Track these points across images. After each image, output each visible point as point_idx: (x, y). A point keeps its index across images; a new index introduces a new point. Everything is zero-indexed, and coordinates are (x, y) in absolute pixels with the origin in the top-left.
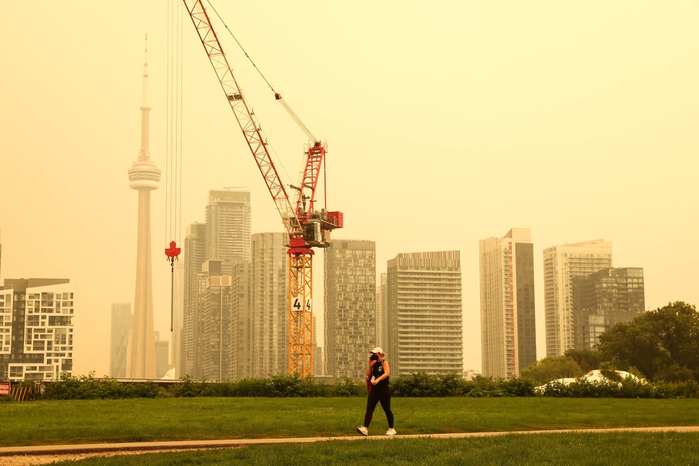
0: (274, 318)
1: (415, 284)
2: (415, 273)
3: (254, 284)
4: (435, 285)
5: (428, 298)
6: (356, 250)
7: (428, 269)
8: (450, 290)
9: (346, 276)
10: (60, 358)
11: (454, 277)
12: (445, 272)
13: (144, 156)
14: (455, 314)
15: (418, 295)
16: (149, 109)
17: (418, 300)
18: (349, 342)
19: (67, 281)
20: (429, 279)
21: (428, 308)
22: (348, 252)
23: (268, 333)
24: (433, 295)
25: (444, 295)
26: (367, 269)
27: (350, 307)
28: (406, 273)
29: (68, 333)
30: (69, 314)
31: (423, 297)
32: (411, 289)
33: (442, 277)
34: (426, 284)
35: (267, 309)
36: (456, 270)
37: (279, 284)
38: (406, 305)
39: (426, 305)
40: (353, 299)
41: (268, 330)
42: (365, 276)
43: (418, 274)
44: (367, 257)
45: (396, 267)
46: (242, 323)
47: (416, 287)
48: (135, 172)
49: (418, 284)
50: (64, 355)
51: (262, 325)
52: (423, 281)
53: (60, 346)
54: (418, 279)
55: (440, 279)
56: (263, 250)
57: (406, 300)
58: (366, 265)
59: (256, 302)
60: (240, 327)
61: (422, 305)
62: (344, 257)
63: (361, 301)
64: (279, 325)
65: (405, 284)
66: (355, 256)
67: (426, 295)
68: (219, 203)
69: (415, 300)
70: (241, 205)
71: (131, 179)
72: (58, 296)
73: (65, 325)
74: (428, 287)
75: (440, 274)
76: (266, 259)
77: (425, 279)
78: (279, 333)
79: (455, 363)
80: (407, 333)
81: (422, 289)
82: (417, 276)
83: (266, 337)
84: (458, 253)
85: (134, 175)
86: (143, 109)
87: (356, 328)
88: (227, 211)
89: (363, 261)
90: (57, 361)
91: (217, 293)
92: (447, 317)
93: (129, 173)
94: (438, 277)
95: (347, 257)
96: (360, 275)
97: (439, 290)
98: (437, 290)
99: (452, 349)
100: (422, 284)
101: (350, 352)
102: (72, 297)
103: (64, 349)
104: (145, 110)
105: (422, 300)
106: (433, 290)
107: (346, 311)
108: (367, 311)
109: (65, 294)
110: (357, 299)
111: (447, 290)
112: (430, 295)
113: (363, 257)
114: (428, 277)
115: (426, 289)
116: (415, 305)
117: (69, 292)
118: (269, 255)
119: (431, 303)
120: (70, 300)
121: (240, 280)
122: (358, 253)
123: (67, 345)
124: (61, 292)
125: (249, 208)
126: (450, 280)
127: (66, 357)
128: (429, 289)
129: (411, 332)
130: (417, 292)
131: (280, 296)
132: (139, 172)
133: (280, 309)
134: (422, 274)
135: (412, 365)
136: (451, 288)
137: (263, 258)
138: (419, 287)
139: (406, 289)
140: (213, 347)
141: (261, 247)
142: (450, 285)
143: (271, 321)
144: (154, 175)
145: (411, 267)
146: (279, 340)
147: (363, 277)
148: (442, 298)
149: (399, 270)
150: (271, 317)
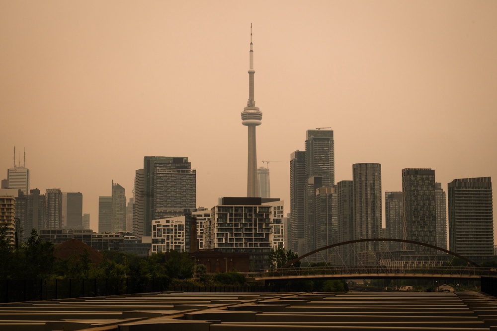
0: (369, 215)
1: (465, 197)
2: (465, 191)
3: (355, 195)
4: (477, 197)
5: (473, 205)
6: (423, 175)
7: (473, 188)
8: (486, 201)
9: (418, 191)
10: (277, 242)
11: (488, 193)
12: (483, 190)
13: (251, 103)
14: (489, 214)
15: (467, 203)
16: (254, 73)
17: (467, 207)
18: (420, 230)
19: (278, 200)
20: (473, 194)
21: (473, 211)
22: (418, 176)
23: (365, 224)
24: (476, 204)
25: (482, 203)
26: (430, 186)
27: (420, 209)
28: (459, 191)
29: (281, 228)
30: (281, 218)
31: (470, 205)
32: (463, 200)
33: (481, 193)
34: (471, 197)
35: (364, 209)
36: (489, 188)
37: (371, 194)
38: (460, 210)
39: (472, 210)
40: (422, 204)
41: (365, 222)
42: (429, 190)
43: (467, 191)
44: (430, 179)
45: (454, 187)
46: (346, 218)
47: (466, 199)
48: (246, 114)
49: (467, 197)
50: (279, 240)
51: (361, 219)
52: (470, 196)
53: (277, 235)
54: (467, 194)
55: (480, 194)
56: (361, 173)
57: (460, 206)
58: (429, 184)
59: (357, 205)
60: (345, 220)
61: (469, 210)
62: (416, 179)
63: (426, 206)
64: (371, 219)
65: (459, 197)
66: (422, 179)
67: (471, 203)
68: (314, 138)
69: (465, 206)
70: (328, 139)
71: (243, 119)
72: (275, 208)
73: (278, 224)
74: (473, 199)
75: (480, 191)
76: (363, 179)
77: (471, 194)
78: (372, 223)
79: (489, 243)
80: (461, 225)
81: (469, 200)
82: (466, 193)
83: (364, 227)
84: (490, 178)
85: (245, 116)
86: (250, 73)
87: (424, 222)
88: (319, 144)
89: (427, 181)
90: (275, 243)
91: (324, 198)
92: (484, 216)
93: (242, 115)
94: (479, 193)
95: (418, 179)
96: (426, 190)
97: (479, 200)
98: (478, 200)
99: (487, 235)
100: (469, 197)
101: (421, 236)
102: (282, 208)
103: (279, 236)
104: (251, 74)
105: (469, 206)
106: (476, 200)
107: (418, 212)
108: (430, 212)
109: (279, 207)
110: (424, 204)
111: (484, 200)
112: (474, 203)
113: (427, 179)
114: (473, 193)
115: (471, 200)
116: (465, 210)
117: (281, 206)
118: (364, 177)
119: (475, 208)
120: (281, 210)
121: (344, 191)
122: (424, 176)
123: (280, 235)
124: (276, 206)
125: (333, 141)
126: (486, 194)
127: (280, 241)
128: (473, 200)
129: (463, 225)
130: (466, 202)
131: (371, 202)
132: (248, 114)
133: (372, 210)
134: (469, 191)
135: (464, 244)
136: (486, 199)
137: (361, 179)
138: (468, 199)
139: (460, 200)
140: (323, 231)
141: (359, 172)
142: (486, 197)
143: (367, 217)
144: (258, 116)
145: (463, 187)
146: (372, 228)
147: (428, 191)
148: (481, 205)
149: (455, 189)
150: (367, 214)
